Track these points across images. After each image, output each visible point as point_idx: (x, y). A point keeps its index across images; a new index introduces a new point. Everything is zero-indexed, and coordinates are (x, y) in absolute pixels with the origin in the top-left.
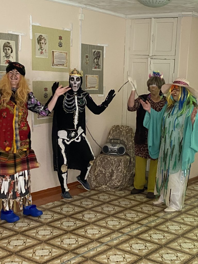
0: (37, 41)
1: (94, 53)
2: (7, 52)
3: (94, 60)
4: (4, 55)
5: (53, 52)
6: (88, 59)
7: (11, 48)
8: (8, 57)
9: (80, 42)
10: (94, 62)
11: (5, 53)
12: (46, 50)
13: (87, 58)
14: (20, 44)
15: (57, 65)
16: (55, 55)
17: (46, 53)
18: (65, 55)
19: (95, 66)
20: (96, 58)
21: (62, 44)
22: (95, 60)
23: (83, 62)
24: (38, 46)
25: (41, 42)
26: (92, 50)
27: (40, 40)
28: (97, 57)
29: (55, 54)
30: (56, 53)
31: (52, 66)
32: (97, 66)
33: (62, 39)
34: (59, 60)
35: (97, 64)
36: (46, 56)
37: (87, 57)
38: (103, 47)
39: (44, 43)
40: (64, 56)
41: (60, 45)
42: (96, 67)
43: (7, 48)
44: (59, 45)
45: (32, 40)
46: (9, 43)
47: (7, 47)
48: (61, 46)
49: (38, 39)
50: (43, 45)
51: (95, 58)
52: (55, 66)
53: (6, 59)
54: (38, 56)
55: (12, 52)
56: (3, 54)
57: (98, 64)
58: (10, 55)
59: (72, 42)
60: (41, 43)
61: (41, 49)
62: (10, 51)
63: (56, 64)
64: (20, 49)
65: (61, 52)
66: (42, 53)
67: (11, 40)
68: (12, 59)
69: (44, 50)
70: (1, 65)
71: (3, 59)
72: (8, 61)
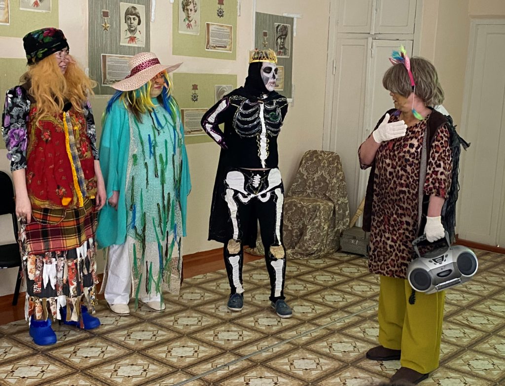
0: (181, 6)
1: (277, 27)
2: (131, 23)
3: (277, 39)
4: (127, 27)
5: (208, 25)
6: (267, 39)
7: (139, 17)
8: (133, 31)
9: (254, 10)
10: (277, 44)
11: (128, 25)
12: (196, 22)
13: (265, 38)
14: (153, 10)
15: (214, 47)
16: (212, 30)
17: (196, 26)
18: (229, 30)
19: (279, 50)
20: (280, 37)
21: (223, 12)
22: (279, 40)
23: (259, 43)
25: (188, 7)
26: (273, 23)
27: (186, 4)
28: (282, 35)
29: (211, 28)
30: (214, 26)
31: (207, 48)
32: (282, 51)
33: (223, 4)
34: (217, 39)
35: (281, 46)
36: (196, 32)
37: (265, 34)
38: (293, 19)
39: (193, 9)
40: (226, 32)
41: (220, 14)
42: (280, 52)
43: (132, 17)
44: (218, 14)
45: (173, 4)
46: (134, 8)
47: (131, 15)
48: (222, 16)
49: (183, 2)
50: (192, 14)
51: (278, 38)
52: (211, 49)
53: (129, 35)
54: (183, 31)
55: (139, 24)
56: (124, 26)
57: (283, 48)
58: (136, 29)
59: (240, 9)
60: (187, 10)
61: (188, 20)
62: (136, 22)
63: (212, 45)
64: (153, 18)
65: (222, 26)
66: (189, 26)
67: (138, 3)
68: (140, 36)
69: (193, 21)
70: (121, 44)
71: (125, 36)
72: (132, 39)
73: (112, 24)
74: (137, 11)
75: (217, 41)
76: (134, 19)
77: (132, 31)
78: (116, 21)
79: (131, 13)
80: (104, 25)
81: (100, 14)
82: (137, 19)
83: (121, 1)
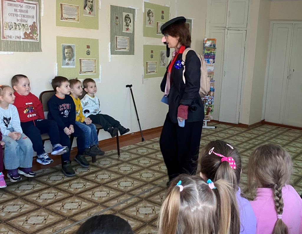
0: (147, 14)
2: (127, 22)
4: (125, 24)
5: (158, 23)
7: (130, 19)
12: (153, 22)
14: (136, 16)
16: (159, 25)
21: (164, 17)
24: (148, 18)
25: (150, 15)
27: (149, 13)
30: (160, 23)
31: (157, 34)
33: (164, 13)
38: (191, 20)
39: (152, 15)
43: (127, 19)
46: (128, 15)
48: (163, 19)
49: (147, 12)
50: (151, 18)
52: (159, 34)
53: (126, 27)
54: (148, 26)
55: (130, 22)
56: (124, 23)
58: (129, 25)
59: (170, 15)
60: (149, 16)
61: (150, 20)
62: (129, 22)
63: (159, 32)
64: (136, 20)
66: (150, 23)
67: (130, 13)
68: (131, 28)
69: (151, 22)
70: (123, 32)
71: (125, 28)
73: (119, 22)
74: (129, 16)
76: (128, 20)
77: (128, 26)
78: (121, 21)
79: (127, 17)
80: (116, 23)
81: (115, 18)
82: (129, 20)
83: (123, 12)
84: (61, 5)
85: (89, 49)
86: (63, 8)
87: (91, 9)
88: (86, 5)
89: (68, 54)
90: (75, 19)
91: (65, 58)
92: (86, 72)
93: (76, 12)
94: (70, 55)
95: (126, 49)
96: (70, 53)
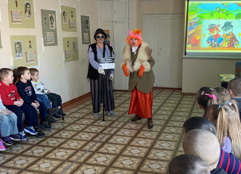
7: (53, 19)
9: (80, 14)
17: (67, 21)
18: (74, 22)
20: (86, 23)
24: (63, 17)
27: (64, 13)
29: (70, 21)
31: (70, 28)
33: (73, 13)
36: (67, 23)
38: (89, 17)
39: (66, 15)
41: (72, 16)
43: (52, 19)
46: (52, 16)
48: (73, 17)
53: (51, 25)
57: (88, 27)
58: (53, 23)
59: (77, 14)
60: (64, 15)
62: (53, 21)
64: (57, 19)
65: (73, 20)
66: (65, 21)
68: (54, 25)
69: (66, 19)
72: (52, 27)
75: (72, 26)
78: (48, 21)
79: (51, 17)
80: (45, 22)
81: (44, 19)
83: (49, 14)
84: (11, 11)
85: (31, 43)
86: (13, 14)
87: (29, 13)
88: (26, 10)
89: (18, 49)
90: (20, 21)
91: (16, 52)
92: (30, 61)
93: (21, 16)
94: (19, 49)
95: (53, 42)
96: (19, 48)
